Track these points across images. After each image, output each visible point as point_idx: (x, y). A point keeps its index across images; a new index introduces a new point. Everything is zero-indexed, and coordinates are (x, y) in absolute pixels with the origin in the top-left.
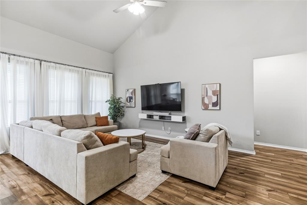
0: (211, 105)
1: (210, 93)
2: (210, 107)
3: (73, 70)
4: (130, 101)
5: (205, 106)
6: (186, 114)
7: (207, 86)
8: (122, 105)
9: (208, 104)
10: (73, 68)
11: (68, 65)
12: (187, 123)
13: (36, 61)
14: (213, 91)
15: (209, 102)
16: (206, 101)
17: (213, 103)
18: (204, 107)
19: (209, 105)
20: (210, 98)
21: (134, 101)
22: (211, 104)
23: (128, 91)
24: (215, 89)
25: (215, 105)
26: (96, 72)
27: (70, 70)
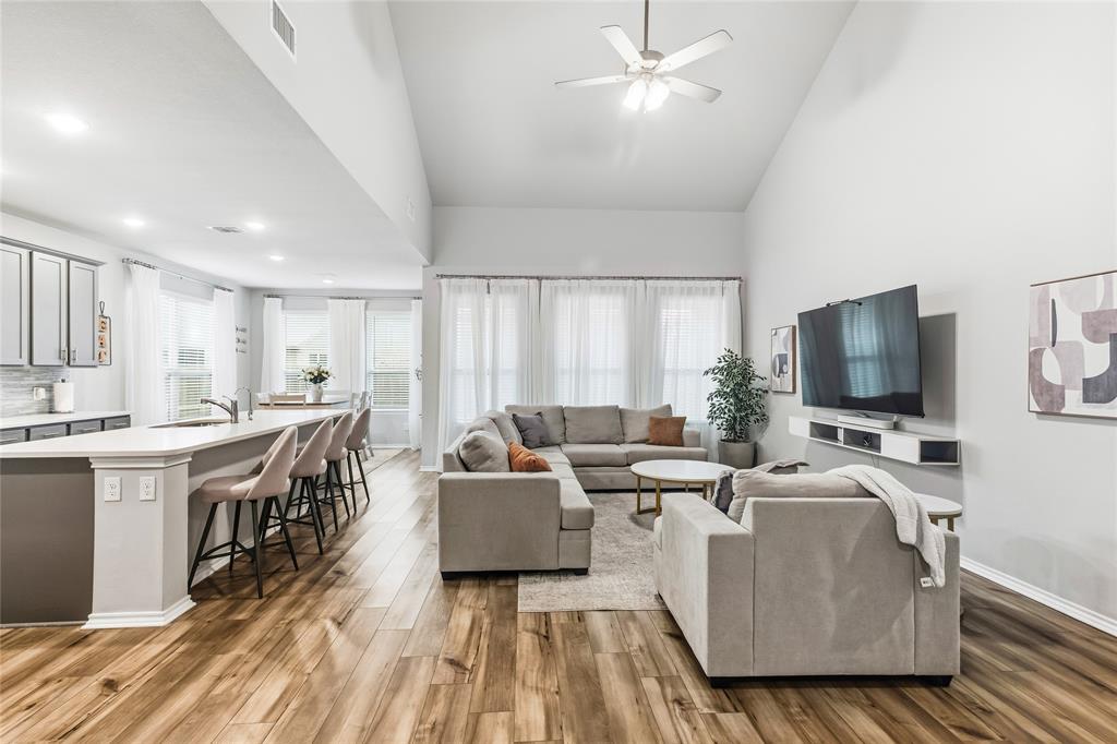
0: (1079, 393)
1: (1071, 328)
2: (1073, 401)
3: (611, 288)
4: (781, 371)
5: (1046, 398)
6: (959, 433)
7: (1054, 291)
8: (756, 384)
9: (1063, 388)
10: (611, 282)
11: (599, 278)
12: (965, 475)
13: (531, 281)
14: (1086, 317)
15: (1064, 379)
16: (1052, 371)
17: (1086, 381)
18: (1038, 402)
19: (1066, 391)
20: (1071, 356)
21: (790, 372)
22: (1075, 388)
23: (776, 334)
24: (1098, 307)
25: (1101, 394)
26: (677, 282)
27: (603, 289)
